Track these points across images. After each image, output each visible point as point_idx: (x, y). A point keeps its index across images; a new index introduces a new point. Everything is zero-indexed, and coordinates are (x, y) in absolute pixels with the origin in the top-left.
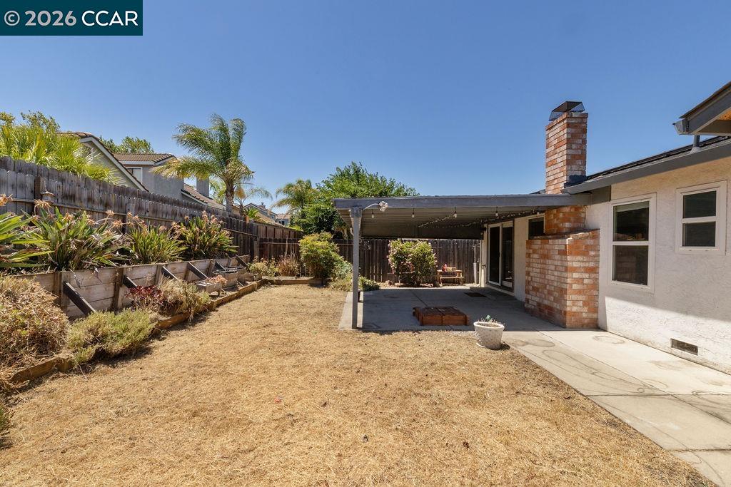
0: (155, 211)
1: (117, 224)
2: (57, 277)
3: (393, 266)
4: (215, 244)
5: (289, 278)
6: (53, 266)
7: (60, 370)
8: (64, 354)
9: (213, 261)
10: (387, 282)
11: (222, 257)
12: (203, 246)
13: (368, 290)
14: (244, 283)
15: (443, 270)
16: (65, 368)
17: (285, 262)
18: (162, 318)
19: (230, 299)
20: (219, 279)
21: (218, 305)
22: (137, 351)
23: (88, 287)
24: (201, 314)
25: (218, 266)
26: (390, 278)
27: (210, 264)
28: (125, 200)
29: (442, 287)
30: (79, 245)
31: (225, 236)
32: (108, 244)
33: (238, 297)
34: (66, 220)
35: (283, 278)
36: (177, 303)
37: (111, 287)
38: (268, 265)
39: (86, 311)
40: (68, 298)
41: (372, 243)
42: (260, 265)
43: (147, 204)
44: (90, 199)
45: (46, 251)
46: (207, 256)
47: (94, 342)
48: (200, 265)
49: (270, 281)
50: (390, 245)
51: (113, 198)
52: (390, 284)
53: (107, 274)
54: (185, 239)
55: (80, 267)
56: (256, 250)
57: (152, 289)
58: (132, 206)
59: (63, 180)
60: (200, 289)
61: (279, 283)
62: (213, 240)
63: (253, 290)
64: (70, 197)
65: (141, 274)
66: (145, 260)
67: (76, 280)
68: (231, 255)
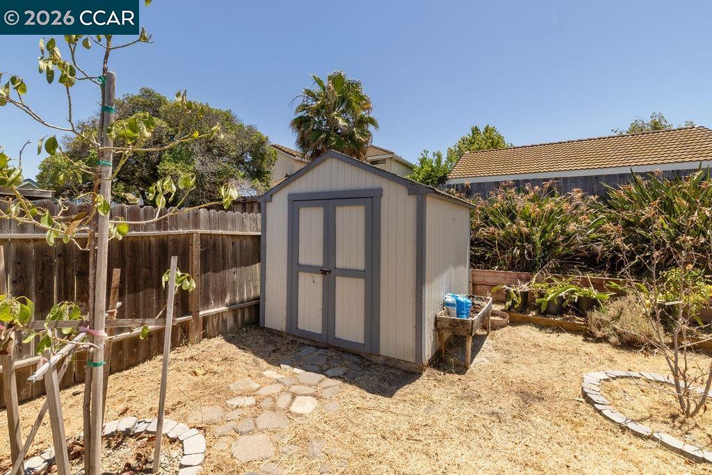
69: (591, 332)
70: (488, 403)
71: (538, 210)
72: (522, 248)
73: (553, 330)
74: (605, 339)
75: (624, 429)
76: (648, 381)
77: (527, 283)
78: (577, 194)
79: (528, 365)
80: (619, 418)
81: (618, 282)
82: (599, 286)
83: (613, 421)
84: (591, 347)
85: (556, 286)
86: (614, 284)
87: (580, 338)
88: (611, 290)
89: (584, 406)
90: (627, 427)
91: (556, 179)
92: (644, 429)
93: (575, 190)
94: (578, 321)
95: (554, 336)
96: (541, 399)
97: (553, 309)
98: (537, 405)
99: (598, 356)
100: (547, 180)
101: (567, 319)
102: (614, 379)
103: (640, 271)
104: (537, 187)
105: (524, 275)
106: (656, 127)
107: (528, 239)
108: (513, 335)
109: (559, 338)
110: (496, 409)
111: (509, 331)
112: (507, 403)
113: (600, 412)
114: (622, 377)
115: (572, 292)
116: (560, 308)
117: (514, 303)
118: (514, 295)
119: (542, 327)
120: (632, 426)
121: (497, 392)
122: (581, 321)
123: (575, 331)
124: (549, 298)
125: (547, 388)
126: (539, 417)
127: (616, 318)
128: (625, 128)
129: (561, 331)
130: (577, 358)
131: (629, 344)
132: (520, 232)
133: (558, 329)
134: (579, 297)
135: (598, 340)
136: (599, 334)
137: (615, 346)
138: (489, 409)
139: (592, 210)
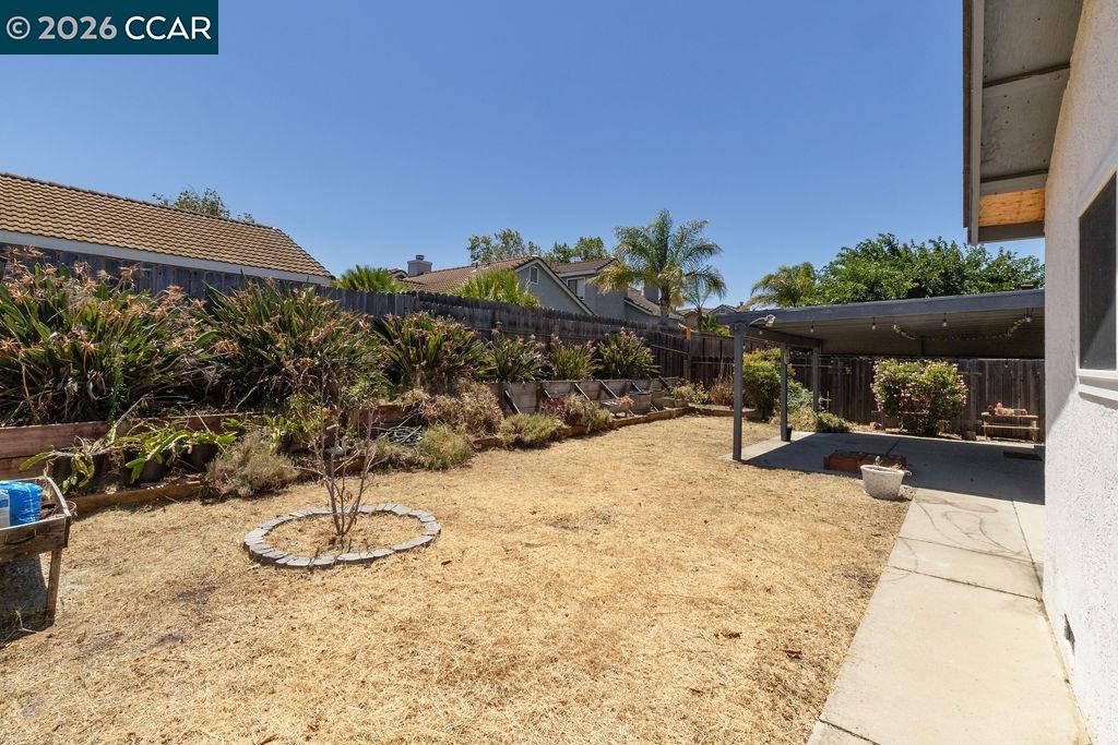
0: (577, 330)
1: (541, 345)
2: (500, 385)
3: (880, 398)
4: (633, 362)
5: (722, 408)
6: (499, 377)
7: (496, 445)
8: (499, 436)
9: (628, 381)
10: (872, 424)
11: (643, 377)
12: (620, 365)
13: (824, 432)
14: (661, 408)
15: (992, 412)
16: (498, 445)
17: (719, 387)
18: (565, 427)
19: (637, 422)
20: (626, 399)
21: (620, 426)
22: (540, 444)
23: (519, 396)
24: (600, 429)
25: (633, 388)
26: (877, 418)
27: (626, 386)
28: (552, 322)
29: (983, 441)
30: (514, 362)
31: (646, 354)
32: (532, 362)
33: (647, 421)
34: (507, 344)
35: (714, 408)
36: (578, 416)
37: (535, 398)
38: (695, 389)
39: (515, 412)
40: (506, 404)
41: (853, 365)
42: (686, 389)
43: (570, 323)
44: (526, 325)
45: (494, 366)
46: (624, 376)
47: (515, 432)
48: (613, 385)
49: (698, 410)
50: (877, 368)
51: (542, 321)
52: (877, 428)
53: (532, 387)
54: (603, 358)
55: (514, 380)
56: (687, 371)
57: (558, 401)
58: (557, 328)
59: (509, 311)
60: (602, 406)
61: (708, 413)
62: (631, 359)
63: (670, 416)
64: (513, 324)
65: (557, 388)
66: (563, 376)
67: (512, 389)
68: (653, 375)
69: (214, 490)
70: (144, 634)
71: (117, 312)
72: (82, 379)
73: (153, 505)
74: (234, 494)
75: (311, 569)
76: (299, 520)
77: (101, 440)
78: (173, 293)
79: (156, 561)
80: (303, 562)
81: (236, 417)
82: (215, 426)
83: (301, 567)
84: (218, 510)
85: (155, 434)
86: (233, 421)
87: (196, 504)
88: (231, 429)
89: (264, 572)
90: (315, 566)
91: (147, 265)
92: (326, 559)
93: (171, 287)
94: (192, 480)
95: (159, 512)
96: (211, 589)
97: (150, 473)
98: (212, 598)
99: (240, 515)
100: (129, 263)
101: (174, 482)
102: (271, 530)
103: (256, 402)
104: (103, 273)
105: (89, 426)
106: (213, 210)
107: (92, 361)
108: (96, 533)
109: (168, 513)
110: (163, 633)
111: (84, 529)
112: (173, 617)
113: (285, 566)
114: (278, 525)
115: (180, 442)
116: (163, 468)
117: (81, 477)
118: (82, 465)
119: (133, 506)
120: (318, 562)
121: (144, 615)
122: (196, 479)
123: (186, 496)
124: (149, 457)
125: (207, 575)
126: (225, 608)
127: (243, 463)
128: (173, 198)
129: (170, 502)
130: (216, 527)
131: (263, 490)
132: (75, 349)
133: (162, 501)
134: (194, 446)
135: (222, 499)
136: (224, 489)
137: (247, 498)
138: (152, 640)
139: (194, 320)
